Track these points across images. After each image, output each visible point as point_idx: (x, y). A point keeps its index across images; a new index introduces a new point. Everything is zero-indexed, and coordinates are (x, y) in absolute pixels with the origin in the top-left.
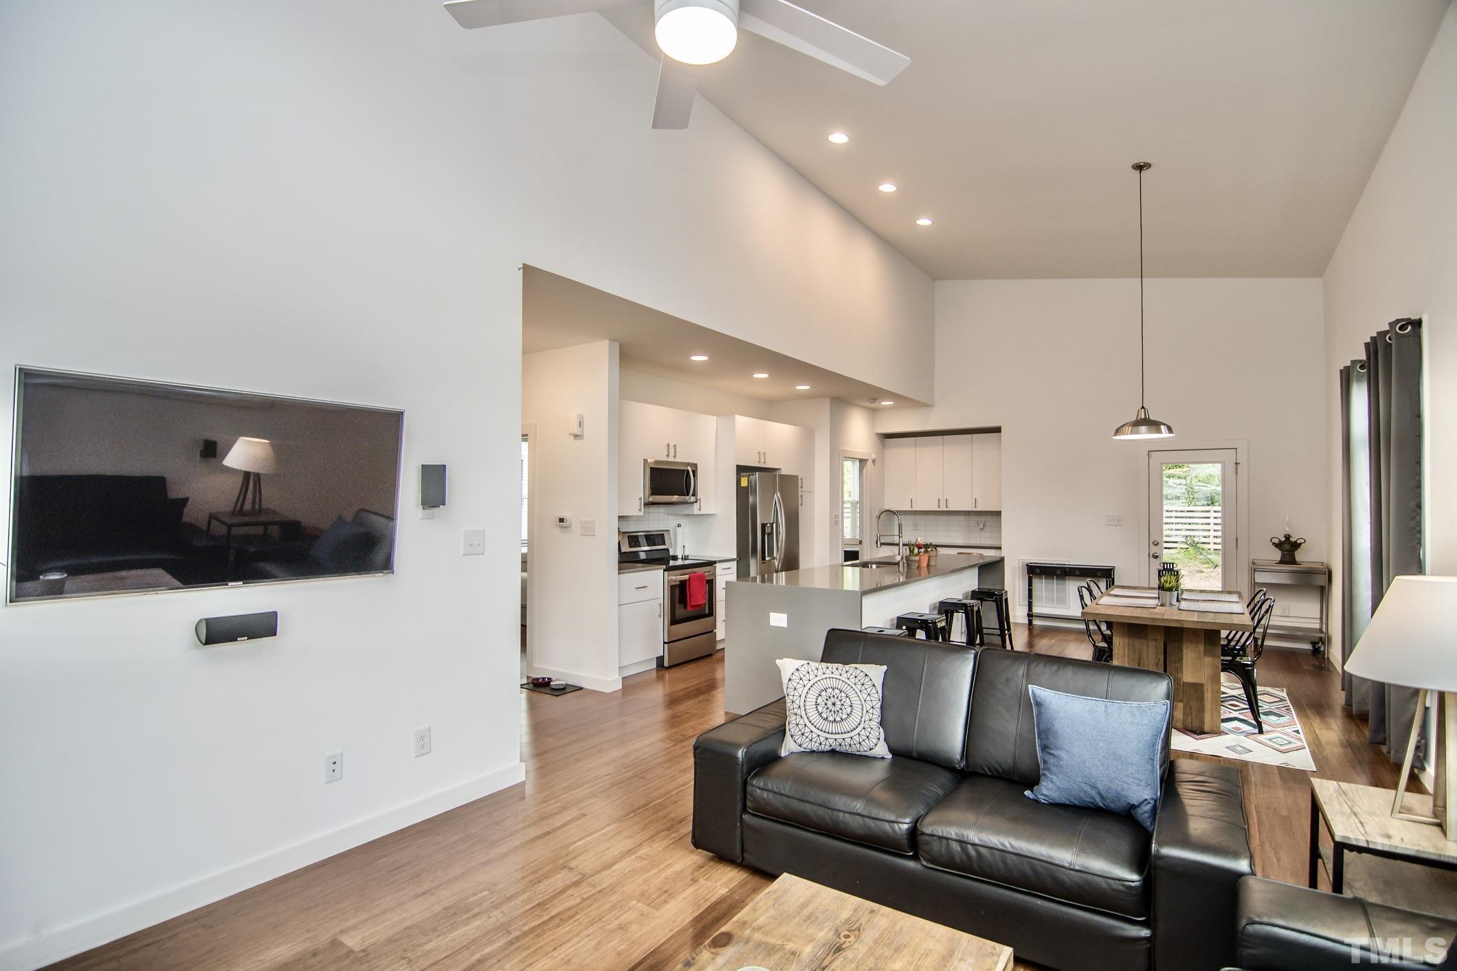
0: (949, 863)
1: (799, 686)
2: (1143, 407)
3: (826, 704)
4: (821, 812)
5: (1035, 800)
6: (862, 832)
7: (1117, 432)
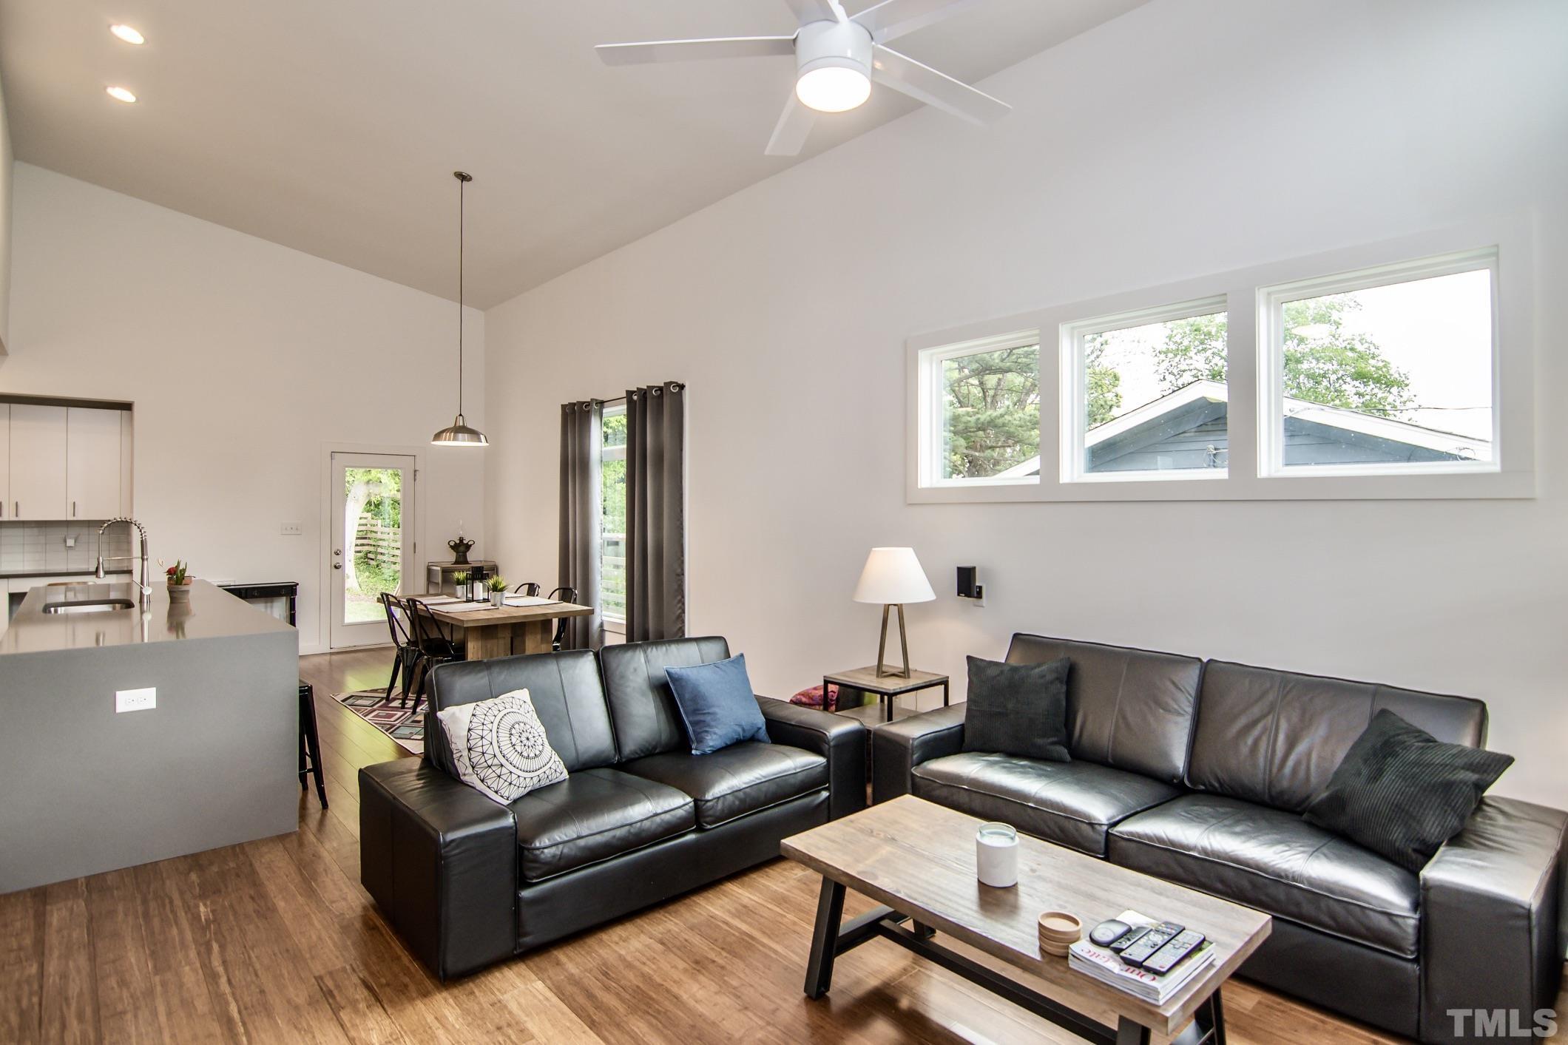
0: (732, 812)
1: (485, 733)
2: (461, 415)
3: (521, 742)
4: (618, 833)
5: (702, 754)
6: (660, 829)
7: (438, 436)
